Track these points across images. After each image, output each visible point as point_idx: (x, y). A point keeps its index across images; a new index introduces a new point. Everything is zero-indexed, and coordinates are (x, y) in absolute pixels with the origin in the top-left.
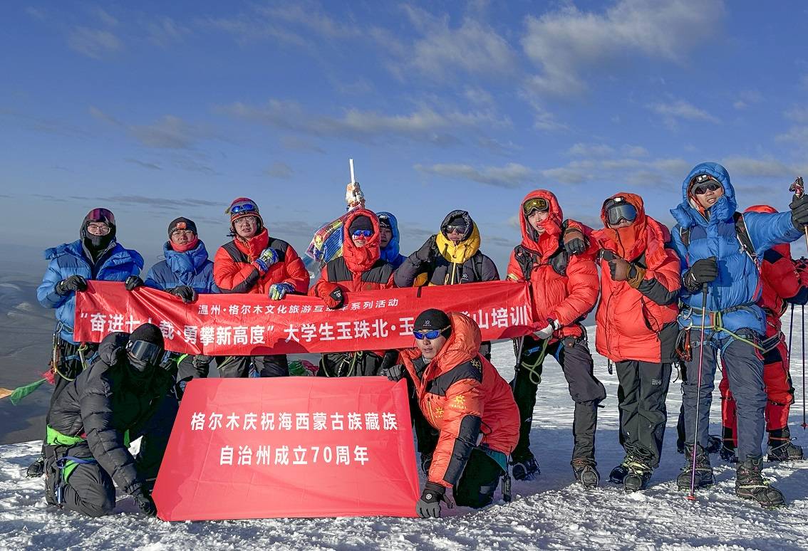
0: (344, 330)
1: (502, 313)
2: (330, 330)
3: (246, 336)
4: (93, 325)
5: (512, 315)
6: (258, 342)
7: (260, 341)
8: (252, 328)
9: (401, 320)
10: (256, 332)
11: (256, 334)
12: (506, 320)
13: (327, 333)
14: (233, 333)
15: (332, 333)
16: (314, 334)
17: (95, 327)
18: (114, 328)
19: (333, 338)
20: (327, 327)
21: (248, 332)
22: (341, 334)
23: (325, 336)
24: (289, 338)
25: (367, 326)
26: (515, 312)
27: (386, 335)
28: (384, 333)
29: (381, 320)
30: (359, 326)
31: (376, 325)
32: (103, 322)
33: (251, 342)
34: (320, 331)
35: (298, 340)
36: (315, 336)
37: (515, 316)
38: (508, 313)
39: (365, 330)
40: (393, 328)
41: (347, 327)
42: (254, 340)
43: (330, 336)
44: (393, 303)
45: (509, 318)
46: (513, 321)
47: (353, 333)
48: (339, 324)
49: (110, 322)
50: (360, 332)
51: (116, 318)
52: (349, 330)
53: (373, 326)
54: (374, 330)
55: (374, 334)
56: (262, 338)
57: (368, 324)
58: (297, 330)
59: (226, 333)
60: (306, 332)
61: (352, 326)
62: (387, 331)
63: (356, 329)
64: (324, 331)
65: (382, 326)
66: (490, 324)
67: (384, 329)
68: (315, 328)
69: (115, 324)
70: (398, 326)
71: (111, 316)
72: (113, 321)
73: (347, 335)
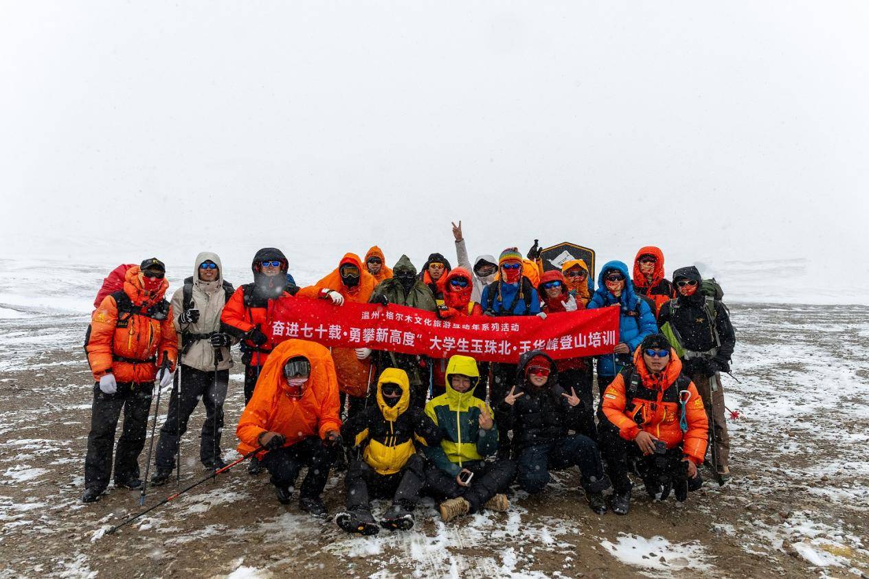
0: (477, 346)
1: (597, 336)
2: (466, 344)
3: (400, 338)
4: (275, 330)
5: (604, 337)
6: (409, 344)
7: (411, 344)
8: (405, 333)
9: (521, 343)
10: (408, 336)
11: (408, 338)
12: (599, 341)
13: (464, 346)
14: (390, 334)
15: (467, 347)
16: (453, 345)
17: (276, 332)
18: (291, 332)
19: (468, 351)
20: (464, 342)
21: (402, 336)
22: (474, 349)
23: (461, 349)
24: (433, 346)
25: (495, 345)
26: (606, 335)
27: (509, 353)
28: (508, 351)
29: (506, 342)
30: (488, 344)
31: (502, 345)
32: (283, 328)
33: (404, 343)
34: (458, 344)
35: (440, 349)
36: (454, 347)
37: (606, 339)
38: (601, 336)
39: (493, 348)
40: (515, 348)
41: (479, 343)
42: (406, 342)
43: (466, 349)
44: (515, 328)
45: (602, 340)
46: (605, 341)
47: (483, 349)
48: (473, 341)
49: (288, 328)
50: (489, 349)
51: (292, 325)
52: (481, 346)
53: (500, 345)
54: (500, 348)
55: (499, 352)
56: (412, 342)
57: (496, 343)
58: (440, 341)
59: (384, 333)
60: (447, 343)
61: (484, 344)
62: (510, 351)
63: (487, 346)
64: (461, 344)
65: (507, 346)
66: (587, 345)
67: (508, 348)
68: (454, 341)
69: (292, 330)
70: (518, 348)
71: (288, 324)
72: (290, 327)
73: (478, 350)
